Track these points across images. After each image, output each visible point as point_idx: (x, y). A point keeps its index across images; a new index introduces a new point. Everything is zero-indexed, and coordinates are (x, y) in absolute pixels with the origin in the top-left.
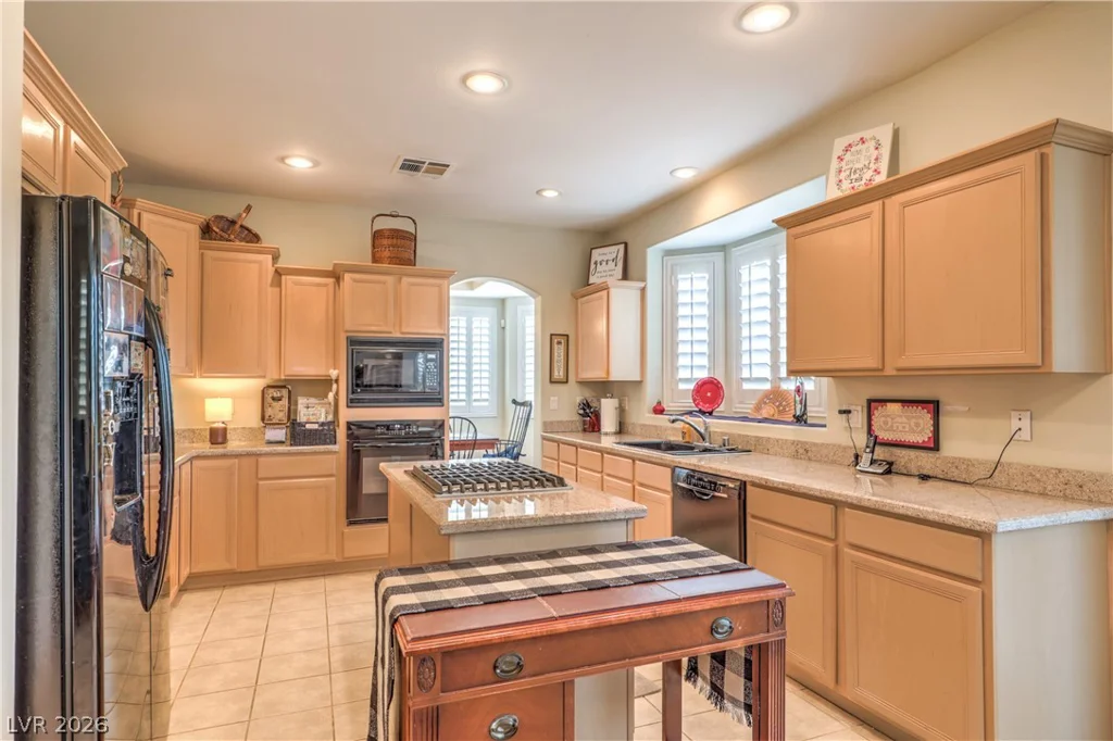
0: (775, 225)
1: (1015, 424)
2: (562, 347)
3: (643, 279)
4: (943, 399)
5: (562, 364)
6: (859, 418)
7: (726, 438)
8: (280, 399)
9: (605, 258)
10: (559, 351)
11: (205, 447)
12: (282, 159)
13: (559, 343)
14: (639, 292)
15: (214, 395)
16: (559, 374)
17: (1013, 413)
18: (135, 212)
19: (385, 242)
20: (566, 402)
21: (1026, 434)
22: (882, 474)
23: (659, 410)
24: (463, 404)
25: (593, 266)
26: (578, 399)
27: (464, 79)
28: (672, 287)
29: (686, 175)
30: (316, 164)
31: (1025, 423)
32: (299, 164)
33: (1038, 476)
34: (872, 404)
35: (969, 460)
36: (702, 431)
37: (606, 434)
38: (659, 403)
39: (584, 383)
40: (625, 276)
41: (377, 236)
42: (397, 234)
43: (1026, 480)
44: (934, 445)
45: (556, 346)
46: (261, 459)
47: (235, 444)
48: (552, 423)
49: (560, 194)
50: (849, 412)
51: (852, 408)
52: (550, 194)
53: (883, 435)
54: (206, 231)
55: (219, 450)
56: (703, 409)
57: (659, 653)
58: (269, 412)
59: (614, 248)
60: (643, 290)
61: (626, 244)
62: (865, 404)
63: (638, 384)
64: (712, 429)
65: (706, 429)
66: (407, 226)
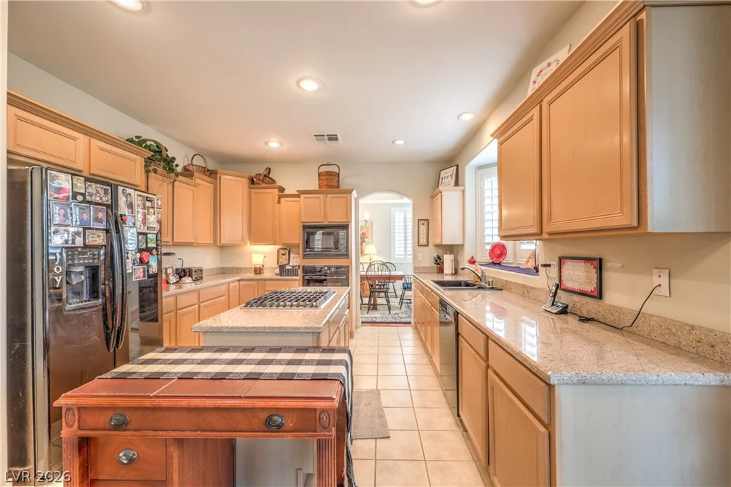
0: (492, 138)
1: (656, 281)
2: (425, 226)
3: (464, 185)
4: (605, 257)
5: (425, 235)
6: (554, 271)
7: (490, 280)
8: (285, 254)
9: (446, 175)
10: (423, 229)
11: (252, 275)
12: (266, 143)
13: (423, 224)
14: (461, 193)
15: (257, 252)
16: (423, 241)
17: (654, 271)
18: (218, 175)
19: (323, 178)
20: (428, 256)
21: (664, 290)
22: (556, 314)
23: (472, 262)
24: (403, 257)
25: (441, 180)
26: (435, 255)
27: (298, 83)
28: (481, 188)
29: (468, 118)
30: (282, 145)
31: (664, 280)
32: (274, 144)
33: (674, 330)
34: (561, 261)
35: (620, 308)
36: (480, 275)
37: (446, 275)
38: (473, 258)
39: (438, 246)
40: (457, 184)
41: (320, 175)
42: (329, 174)
43: (663, 332)
44: (599, 294)
45: (421, 226)
46: (266, 282)
47: (267, 275)
48: (418, 268)
49: (405, 142)
50: (549, 266)
51: (551, 263)
52: (400, 142)
53: (568, 284)
54: (252, 181)
55: (258, 277)
56: (495, 262)
57: (224, 431)
58: (280, 260)
59: (452, 169)
60: (464, 191)
61: (458, 166)
62: (557, 260)
63: (463, 245)
64: (487, 274)
65: (483, 274)
66: (335, 169)
